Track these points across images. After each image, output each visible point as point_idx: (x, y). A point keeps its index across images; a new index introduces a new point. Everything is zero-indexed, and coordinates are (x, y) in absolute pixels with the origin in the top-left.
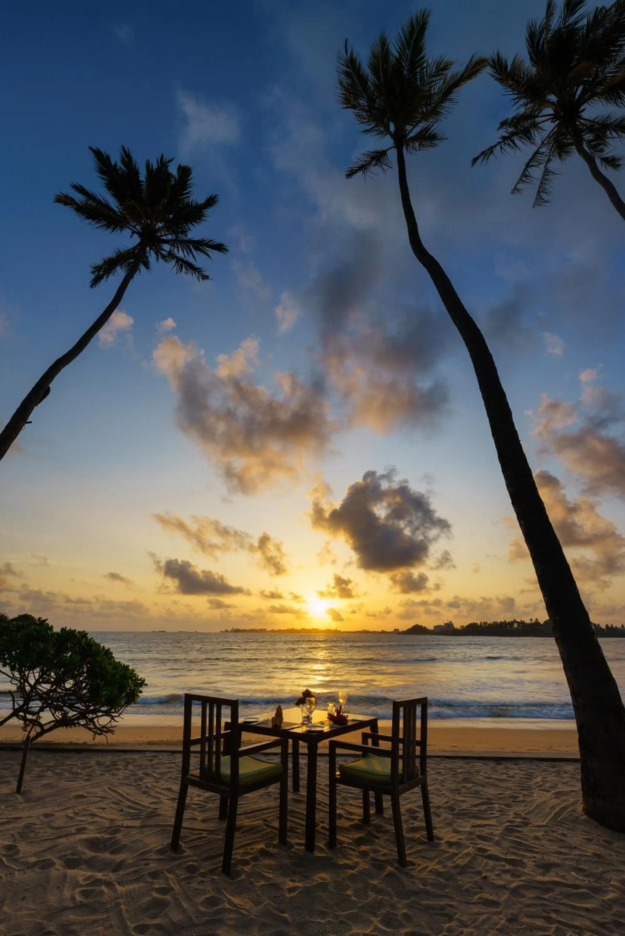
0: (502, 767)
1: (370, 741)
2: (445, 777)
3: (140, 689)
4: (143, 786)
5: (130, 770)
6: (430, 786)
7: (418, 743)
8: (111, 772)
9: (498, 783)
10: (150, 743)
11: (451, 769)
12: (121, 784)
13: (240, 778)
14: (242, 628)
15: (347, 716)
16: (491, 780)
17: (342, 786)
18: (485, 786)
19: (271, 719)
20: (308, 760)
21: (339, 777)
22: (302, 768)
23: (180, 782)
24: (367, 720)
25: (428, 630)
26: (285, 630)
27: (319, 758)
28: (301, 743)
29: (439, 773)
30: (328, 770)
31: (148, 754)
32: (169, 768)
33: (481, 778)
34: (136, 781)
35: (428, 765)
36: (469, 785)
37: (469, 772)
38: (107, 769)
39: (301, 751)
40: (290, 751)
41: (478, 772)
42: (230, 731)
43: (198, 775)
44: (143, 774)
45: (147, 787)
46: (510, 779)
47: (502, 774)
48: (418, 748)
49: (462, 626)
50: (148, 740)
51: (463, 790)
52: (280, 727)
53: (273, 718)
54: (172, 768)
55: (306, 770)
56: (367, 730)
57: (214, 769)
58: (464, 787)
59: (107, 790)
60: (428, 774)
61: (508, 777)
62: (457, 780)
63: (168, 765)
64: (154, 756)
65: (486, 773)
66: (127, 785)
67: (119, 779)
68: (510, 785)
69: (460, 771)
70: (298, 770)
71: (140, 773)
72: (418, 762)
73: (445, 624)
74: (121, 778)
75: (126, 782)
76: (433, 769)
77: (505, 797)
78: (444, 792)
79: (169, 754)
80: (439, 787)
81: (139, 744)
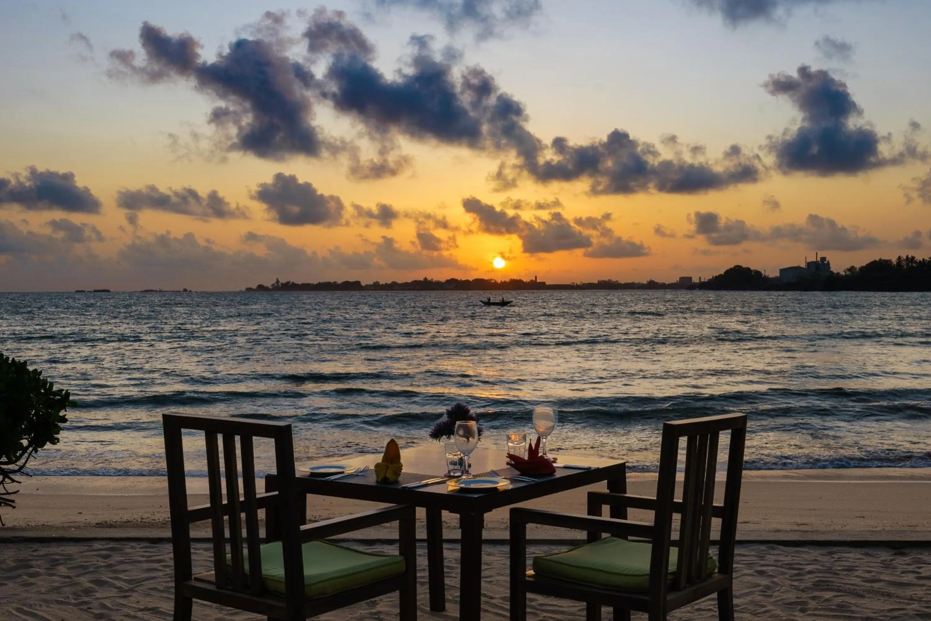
0: (907, 559)
1: (606, 509)
2: (775, 580)
3: (62, 413)
4: (96, 604)
5: (62, 576)
6: (737, 597)
7: (718, 512)
8: (19, 580)
9: (892, 590)
10: (99, 525)
11: (790, 566)
12: (45, 601)
13: (306, 583)
14: (299, 282)
15: (555, 460)
16: (876, 585)
17: (541, 599)
18: (862, 596)
19: (372, 467)
20: (462, 553)
21: (531, 579)
22: (449, 567)
23: (173, 596)
24: (601, 466)
25: (766, 279)
26: (406, 284)
27: (486, 549)
28: (446, 515)
29: (761, 573)
30: (508, 571)
31: (97, 545)
32: (149, 570)
33: (857, 581)
34: (76, 595)
35: (736, 558)
36: (828, 595)
37: (829, 571)
38: (9, 574)
39: (447, 534)
40: (421, 533)
41: (850, 569)
42: (277, 493)
43: (213, 579)
44: (91, 582)
45: (104, 606)
46: (922, 582)
47: (903, 572)
48: (716, 523)
49: (852, 269)
50: (97, 522)
51: (813, 604)
52: (396, 482)
53: (377, 466)
54: (156, 570)
55: (459, 571)
56: (602, 487)
57: (247, 566)
58: (814, 598)
59: (15, 612)
60: (734, 575)
61: (918, 578)
62: (803, 586)
63: (145, 566)
64: (112, 549)
65: (870, 572)
66: (58, 602)
67: (40, 593)
68: (919, 592)
69: (809, 568)
70: (443, 572)
71: (85, 581)
72: (713, 552)
73: (809, 264)
74: (43, 590)
75: (54, 597)
76: (749, 565)
77: (906, 614)
78: (770, 607)
79: (147, 544)
80: (759, 598)
81: (78, 528)
